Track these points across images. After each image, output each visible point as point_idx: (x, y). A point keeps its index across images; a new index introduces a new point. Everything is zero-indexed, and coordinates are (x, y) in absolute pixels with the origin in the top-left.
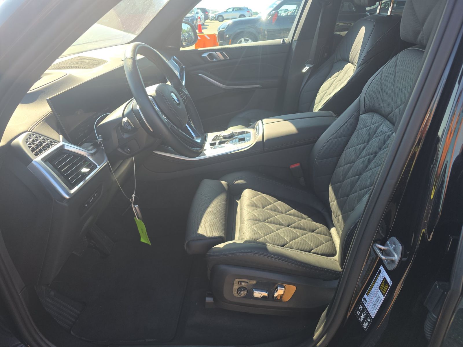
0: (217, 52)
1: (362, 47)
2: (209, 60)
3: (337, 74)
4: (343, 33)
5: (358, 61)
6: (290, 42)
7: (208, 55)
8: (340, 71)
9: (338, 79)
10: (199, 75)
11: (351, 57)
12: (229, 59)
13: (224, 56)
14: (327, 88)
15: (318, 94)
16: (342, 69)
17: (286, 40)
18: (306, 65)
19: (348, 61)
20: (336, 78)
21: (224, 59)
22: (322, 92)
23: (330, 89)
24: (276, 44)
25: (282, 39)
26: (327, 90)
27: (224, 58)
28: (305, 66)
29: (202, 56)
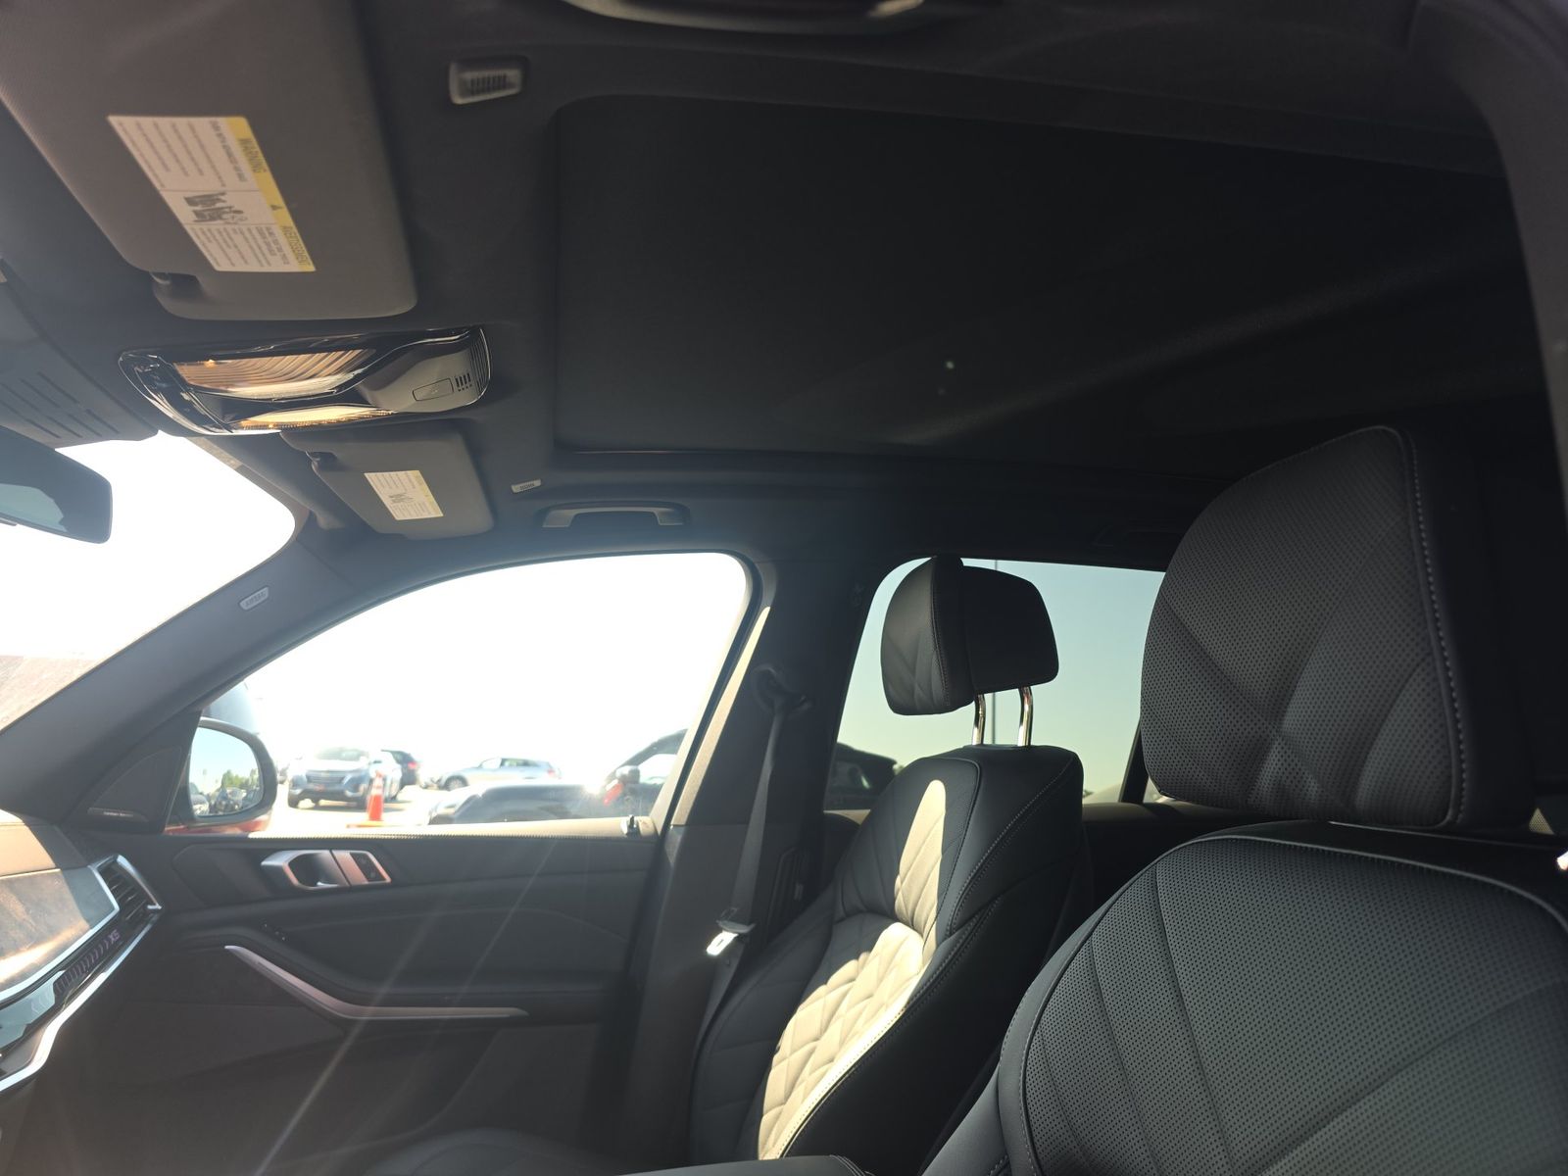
0: (335, 852)
1: (943, 854)
2: (295, 881)
3: (849, 968)
4: (858, 815)
5: (938, 913)
6: (659, 831)
7: (292, 864)
8: (863, 956)
9: (859, 988)
10: (227, 947)
11: (900, 894)
12: (386, 886)
13: (366, 868)
14: (814, 1028)
15: (776, 1058)
16: (870, 949)
17: (644, 823)
18: (721, 924)
19: (889, 915)
20: (851, 984)
21: (366, 882)
22: (794, 1051)
23: (826, 1034)
24: (601, 835)
25: (628, 819)
26: (817, 1039)
27: (369, 879)
28: (719, 931)
29: (264, 863)
